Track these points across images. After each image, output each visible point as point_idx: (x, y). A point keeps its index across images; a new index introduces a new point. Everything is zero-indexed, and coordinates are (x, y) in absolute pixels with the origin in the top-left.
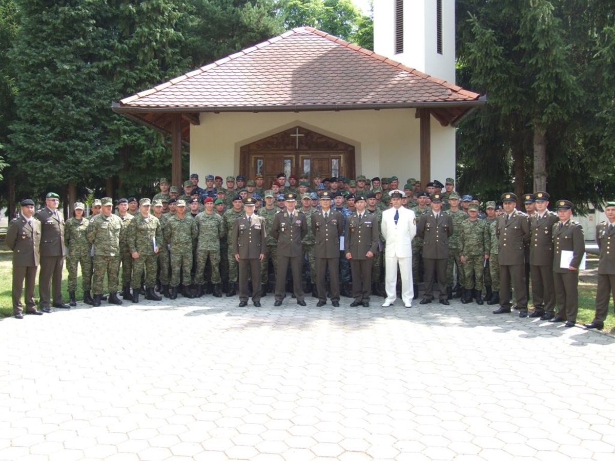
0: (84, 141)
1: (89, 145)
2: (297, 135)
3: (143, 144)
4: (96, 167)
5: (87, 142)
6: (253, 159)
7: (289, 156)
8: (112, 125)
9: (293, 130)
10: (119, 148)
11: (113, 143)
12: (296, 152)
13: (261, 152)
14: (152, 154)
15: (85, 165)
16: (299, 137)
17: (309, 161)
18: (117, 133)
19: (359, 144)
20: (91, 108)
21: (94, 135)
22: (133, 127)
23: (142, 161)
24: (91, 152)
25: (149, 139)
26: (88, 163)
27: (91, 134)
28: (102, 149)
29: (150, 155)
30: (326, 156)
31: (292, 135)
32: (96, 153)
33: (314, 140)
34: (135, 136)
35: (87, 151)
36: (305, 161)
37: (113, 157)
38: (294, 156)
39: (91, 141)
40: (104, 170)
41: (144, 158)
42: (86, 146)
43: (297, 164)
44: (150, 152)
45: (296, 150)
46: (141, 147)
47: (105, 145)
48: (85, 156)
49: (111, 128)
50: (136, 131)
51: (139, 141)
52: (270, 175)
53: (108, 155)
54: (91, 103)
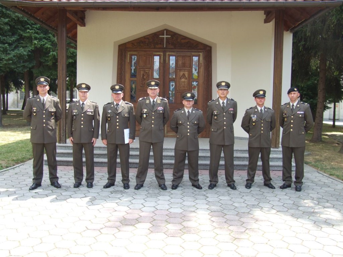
0: (4, 44)
1: (8, 47)
2: (165, 36)
3: (50, 48)
4: (14, 63)
5: (6, 45)
6: (128, 56)
7: (158, 53)
8: (26, 33)
9: (162, 32)
10: (31, 49)
11: (26, 46)
12: (163, 50)
13: (135, 49)
14: (56, 55)
15: (5, 62)
16: (166, 38)
17: (174, 57)
18: (30, 39)
19: (215, 45)
20: (9, 19)
21: (12, 40)
22: (42, 35)
23: (49, 60)
24: (10, 52)
25: (54, 44)
26: (6, 60)
27: (10, 39)
28: (18, 50)
29: (54, 56)
30: (188, 54)
31: (160, 36)
32: (13, 53)
33: (179, 40)
34: (43, 42)
35: (7, 51)
36: (171, 57)
37: (26, 56)
38: (162, 54)
39: (10, 44)
40: (20, 66)
41: (50, 58)
42: (6, 48)
43: (164, 60)
44: (55, 53)
45: (163, 48)
46: (48, 50)
47: (21, 47)
48: (5, 55)
49: (25, 35)
50: (45, 38)
51: (46, 45)
52: (142, 68)
53: (23, 54)
54: (9, 15)
